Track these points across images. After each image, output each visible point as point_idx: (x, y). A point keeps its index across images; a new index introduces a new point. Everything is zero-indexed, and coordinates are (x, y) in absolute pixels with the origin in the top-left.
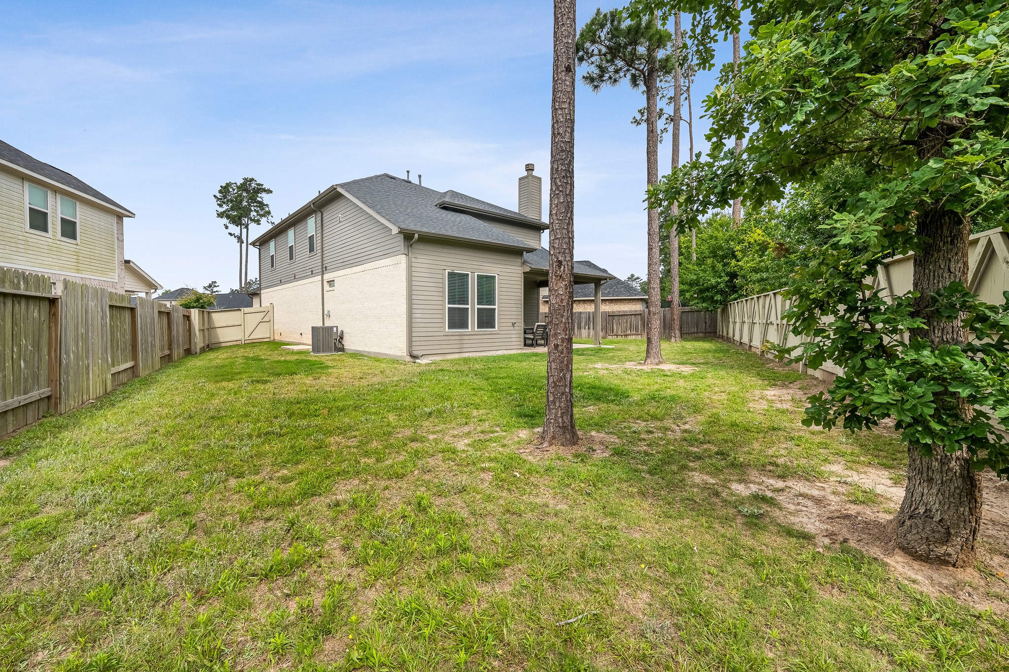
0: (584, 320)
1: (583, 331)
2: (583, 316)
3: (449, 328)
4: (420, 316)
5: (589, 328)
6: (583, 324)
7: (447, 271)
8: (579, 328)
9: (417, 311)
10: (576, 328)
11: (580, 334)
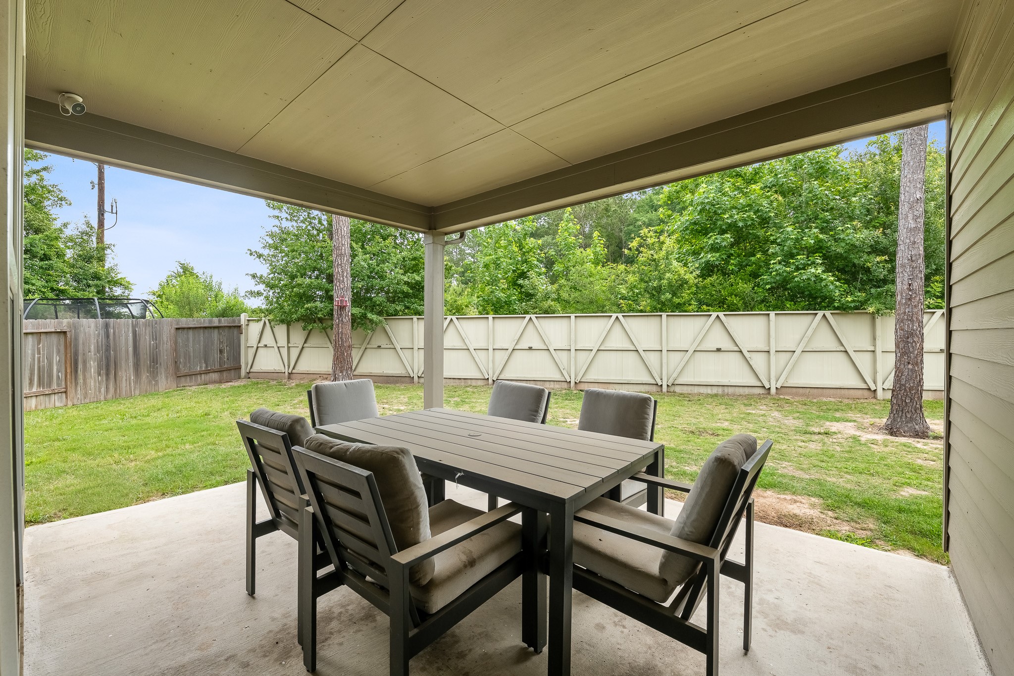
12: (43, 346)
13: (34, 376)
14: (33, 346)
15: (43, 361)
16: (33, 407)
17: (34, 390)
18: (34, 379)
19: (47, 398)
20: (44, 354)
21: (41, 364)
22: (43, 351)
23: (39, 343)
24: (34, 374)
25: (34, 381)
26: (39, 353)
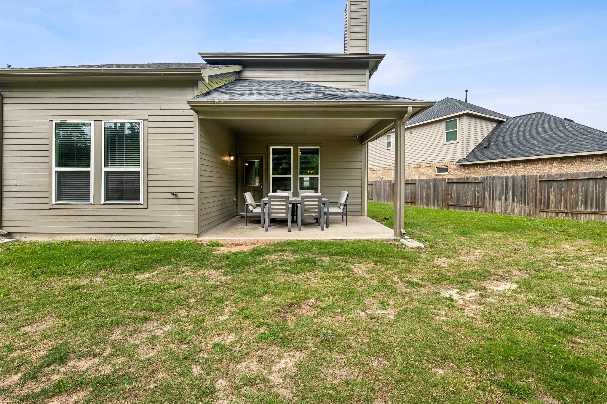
0: (498, 188)
1: (497, 203)
2: (498, 182)
3: (58, 198)
4: (15, 182)
5: (506, 200)
6: (497, 194)
7: (54, 122)
8: (492, 198)
9: (10, 177)
10: (487, 198)
11: (493, 207)
12: (598, 186)
13: (593, 202)
14: (593, 186)
15: (599, 195)
16: (593, 220)
17: (593, 210)
18: (593, 204)
19: (601, 217)
20: (599, 191)
21: (598, 196)
22: (599, 188)
23: (596, 185)
24: (593, 201)
25: (593, 205)
26: (596, 190)
